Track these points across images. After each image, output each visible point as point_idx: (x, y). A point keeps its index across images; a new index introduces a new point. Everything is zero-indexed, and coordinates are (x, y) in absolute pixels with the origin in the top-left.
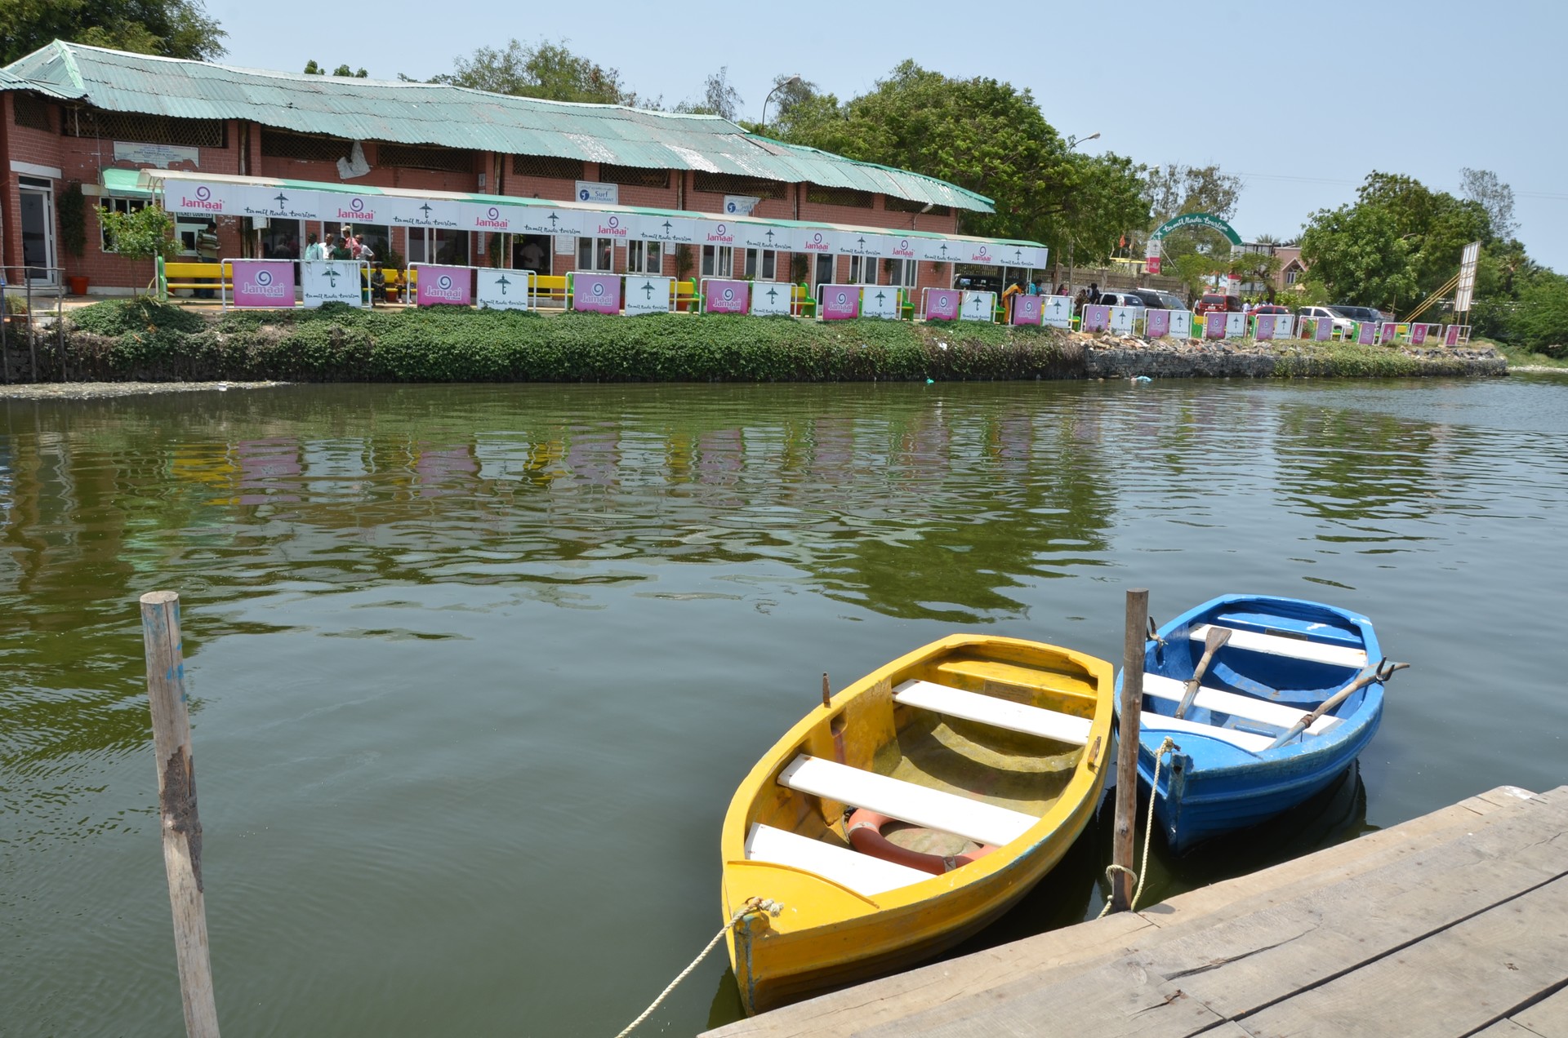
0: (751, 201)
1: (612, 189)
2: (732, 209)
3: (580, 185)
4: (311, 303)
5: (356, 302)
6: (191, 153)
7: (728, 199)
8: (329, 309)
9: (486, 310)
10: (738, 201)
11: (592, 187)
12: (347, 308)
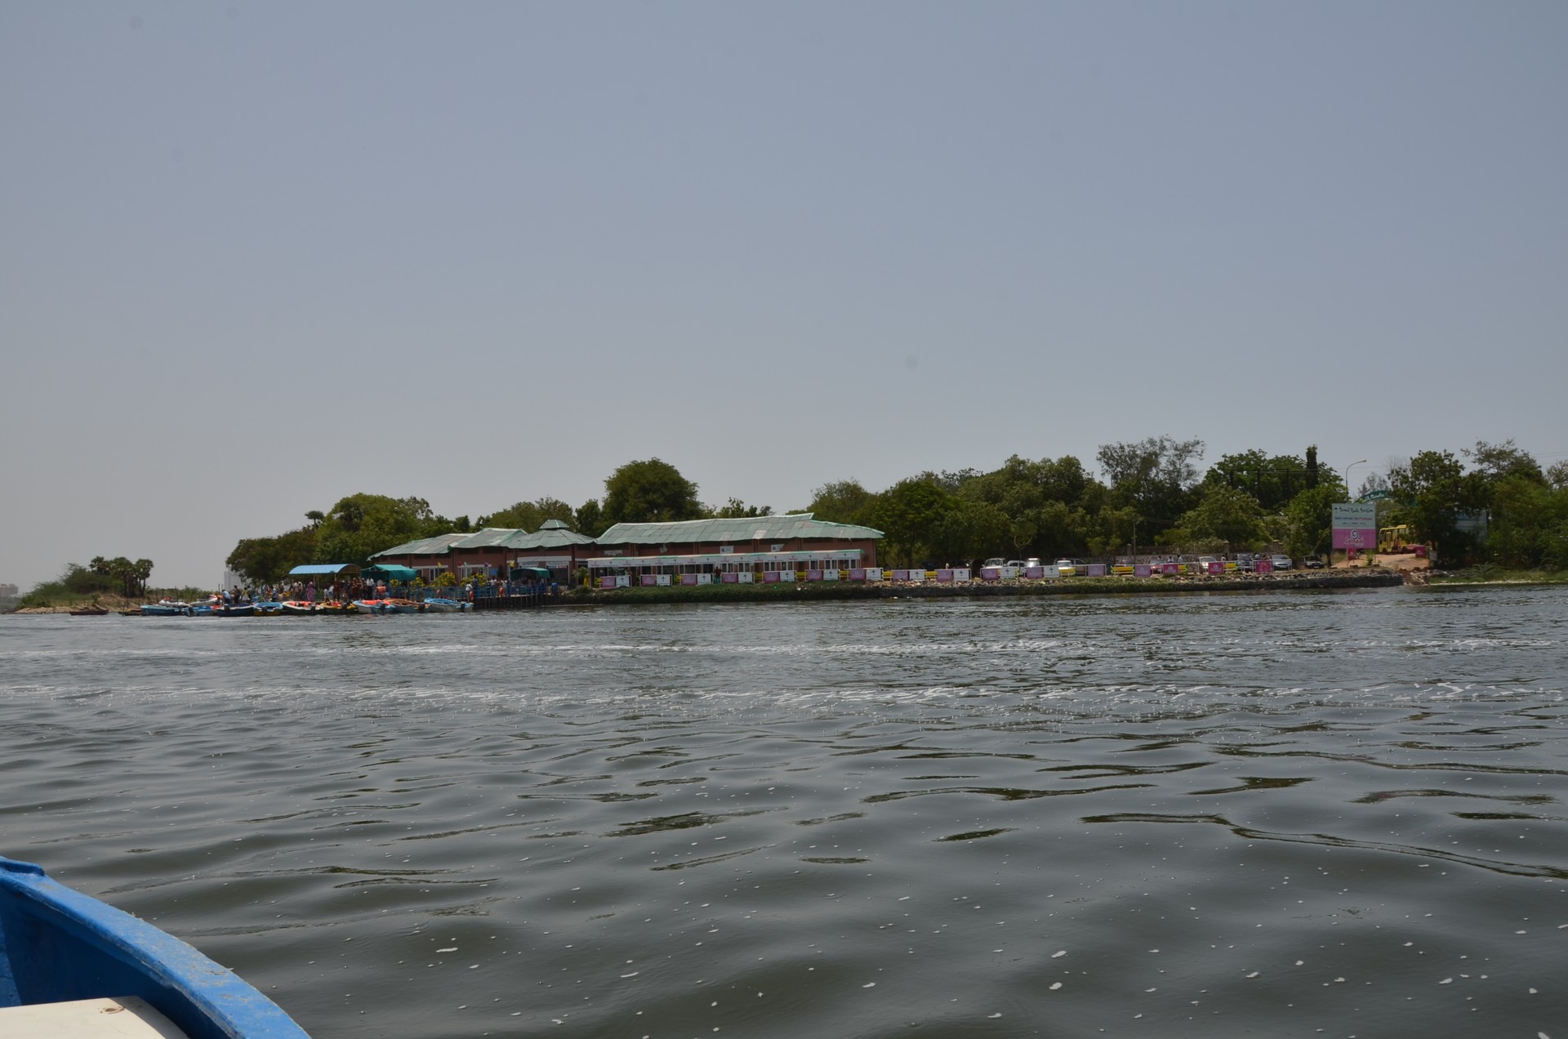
0: (781, 546)
1: (732, 548)
2: (774, 548)
3: (721, 547)
4: (618, 586)
5: (628, 586)
6: (620, 552)
7: (772, 546)
8: (623, 587)
9: (659, 586)
10: (777, 546)
11: (725, 548)
12: (625, 587)
